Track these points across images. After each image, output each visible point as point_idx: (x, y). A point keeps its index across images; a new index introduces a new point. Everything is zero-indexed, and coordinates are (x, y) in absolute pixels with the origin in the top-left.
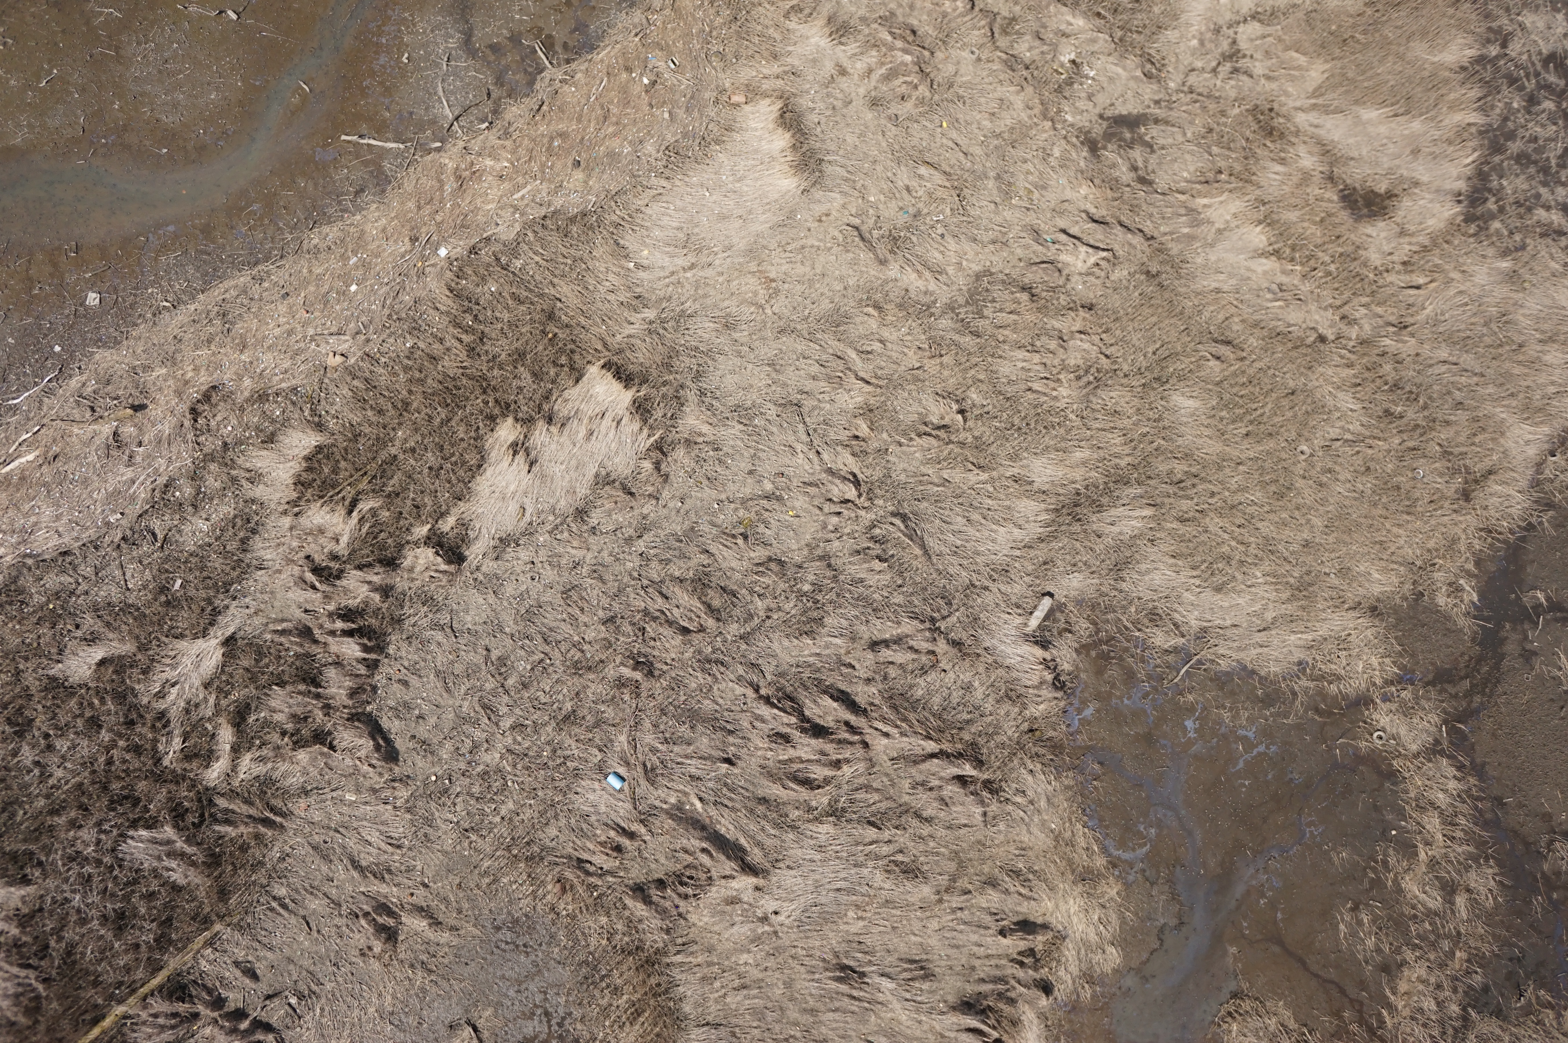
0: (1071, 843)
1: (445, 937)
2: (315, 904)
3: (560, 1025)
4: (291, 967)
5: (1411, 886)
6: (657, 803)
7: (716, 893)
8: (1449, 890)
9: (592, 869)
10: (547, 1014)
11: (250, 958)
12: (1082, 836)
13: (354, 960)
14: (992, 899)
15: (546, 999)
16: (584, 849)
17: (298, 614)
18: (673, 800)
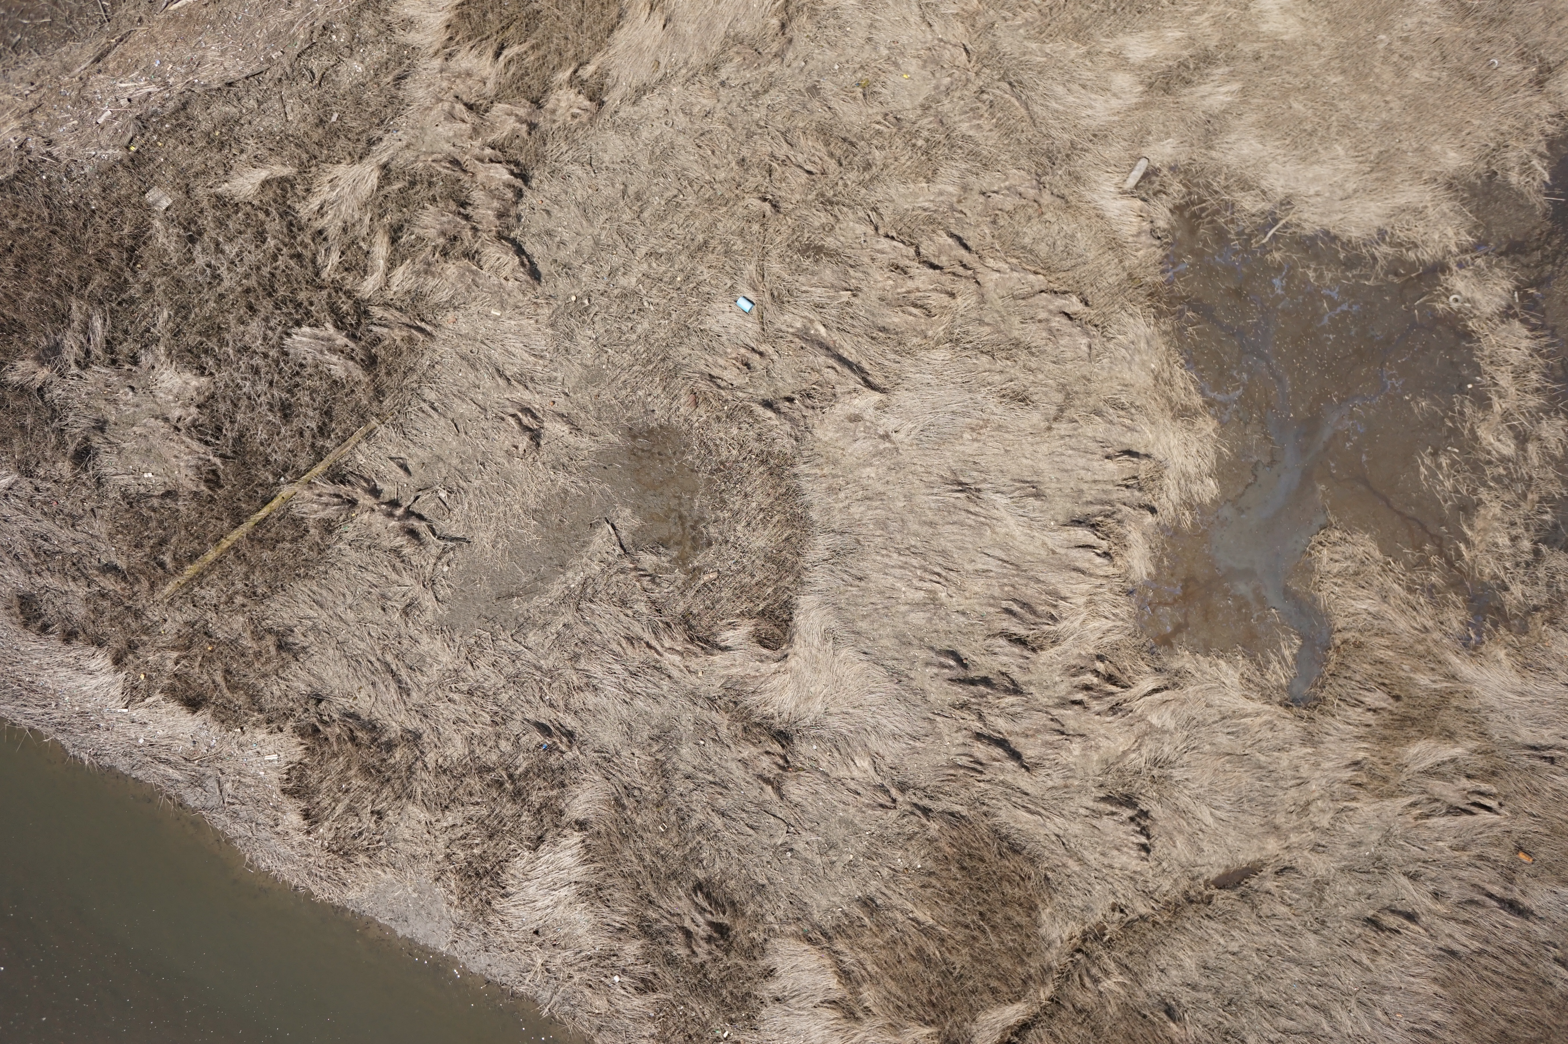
0: (1169, 383)
1: (585, 442)
2: (462, 408)
3: (693, 528)
4: (441, 465)
5: (1486, 435)
6: (784, 328)
7: (840, 410)
8: (1522, 439)
9: (723, 384)
10: (681, 517)
11: (402, 455)
12: (1181, 377)
13: (499, 460)
14: (1097, 428)
15: (680, 504)
16: (716, 364)
17: (447, 147)
18: (799, 325)
